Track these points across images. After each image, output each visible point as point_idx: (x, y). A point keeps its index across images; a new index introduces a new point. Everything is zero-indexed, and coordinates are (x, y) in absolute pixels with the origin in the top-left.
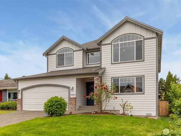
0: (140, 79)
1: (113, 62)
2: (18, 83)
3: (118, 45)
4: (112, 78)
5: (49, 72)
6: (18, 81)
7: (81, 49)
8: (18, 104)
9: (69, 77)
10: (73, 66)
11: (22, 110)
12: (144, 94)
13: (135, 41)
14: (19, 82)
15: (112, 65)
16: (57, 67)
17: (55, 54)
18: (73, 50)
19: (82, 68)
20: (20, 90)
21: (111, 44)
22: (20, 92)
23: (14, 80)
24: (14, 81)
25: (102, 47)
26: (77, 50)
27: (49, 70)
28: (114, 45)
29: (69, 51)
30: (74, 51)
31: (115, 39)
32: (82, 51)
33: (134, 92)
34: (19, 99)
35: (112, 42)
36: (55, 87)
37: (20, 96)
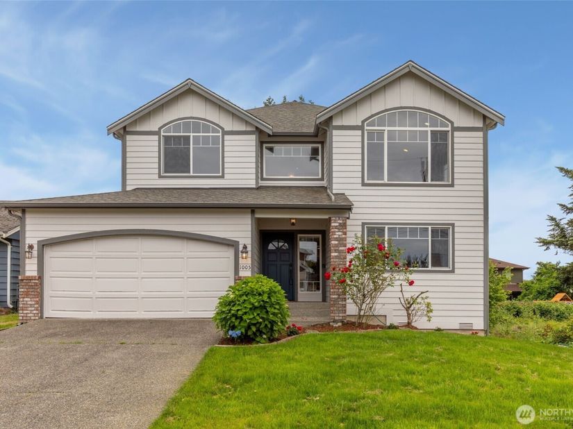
0: (442, 234)
1: (366, 181)
2: (22, 219)
3: (381, 133)
4: (363, 224)
5: (129, 188)
6: (24, 211)
7: (249, 129)
8: (27, 295)
9: (223, 213)
10: (222, 177)
11: (41, 317)
12: (453, 271)
13: (429, 129)
14: (27, 216)
15: (364, 188)
16: (160, 177)
17: (157, 133)
18: (222, 129)
19: (254, 186)
20: (31, 247)
21: (361, 128)
22: (35, 252)
23: (6, 208)
24: (6, 212)
25: (335, 132)
26: (235, 129)
27: (128, 182)
28: (371, 134)
29: (206, 129)
30: (225, 133)
31: (372, 116)
32: (253, 137)
33: (427, 267)
34: (30, 279)
35: (363, 122)
36: (185, 241)
37: (35, 267)
